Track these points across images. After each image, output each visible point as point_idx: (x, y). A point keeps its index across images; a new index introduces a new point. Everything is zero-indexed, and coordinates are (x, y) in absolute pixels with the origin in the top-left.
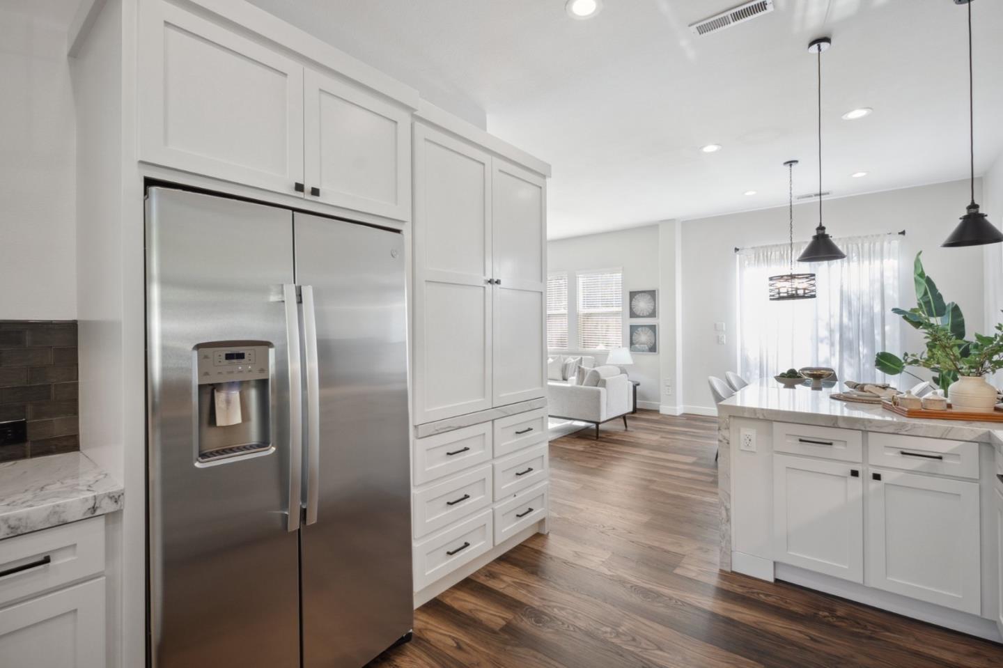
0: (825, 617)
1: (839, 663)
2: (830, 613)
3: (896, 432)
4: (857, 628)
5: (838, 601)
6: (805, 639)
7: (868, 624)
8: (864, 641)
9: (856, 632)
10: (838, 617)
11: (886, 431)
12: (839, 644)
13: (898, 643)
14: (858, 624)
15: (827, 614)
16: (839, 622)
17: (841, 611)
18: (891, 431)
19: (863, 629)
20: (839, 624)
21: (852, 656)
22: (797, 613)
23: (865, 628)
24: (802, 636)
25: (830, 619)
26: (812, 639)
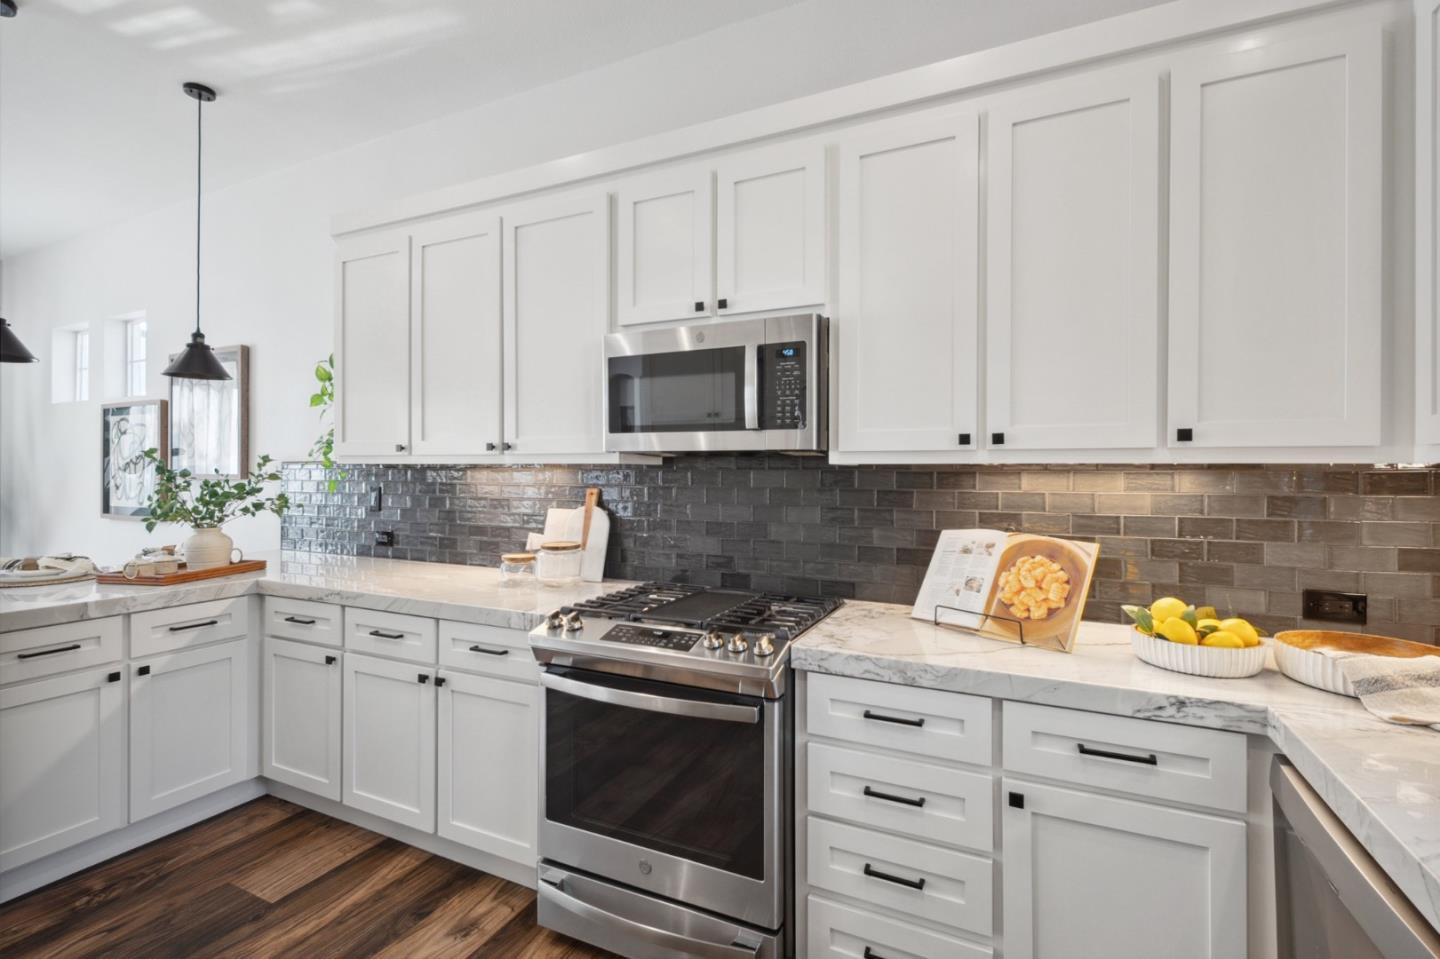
0: (88, 902)
1: (169, 921)
2: (89, 895)
3: (167, 605)
4: (138, 881)
5: (80, 877)
6: (103, 937)
7: (142, 871)
8: (160, 885)
9: (142, 885)
10: (103, 890)
11: (155, 607)
12: (145, 907)
13: (191, 860)
14: (133, 878)
15: (85, 899)
16: (110, 893)
17: (97, 884)
18: (160, 606)
19: (142, 879)
20: (114, 894)
21: (171, 905)
22: (47, 929)
23: (143, 876)
24: (92, 940)
25: (97, 899)
26: (110, 930)
